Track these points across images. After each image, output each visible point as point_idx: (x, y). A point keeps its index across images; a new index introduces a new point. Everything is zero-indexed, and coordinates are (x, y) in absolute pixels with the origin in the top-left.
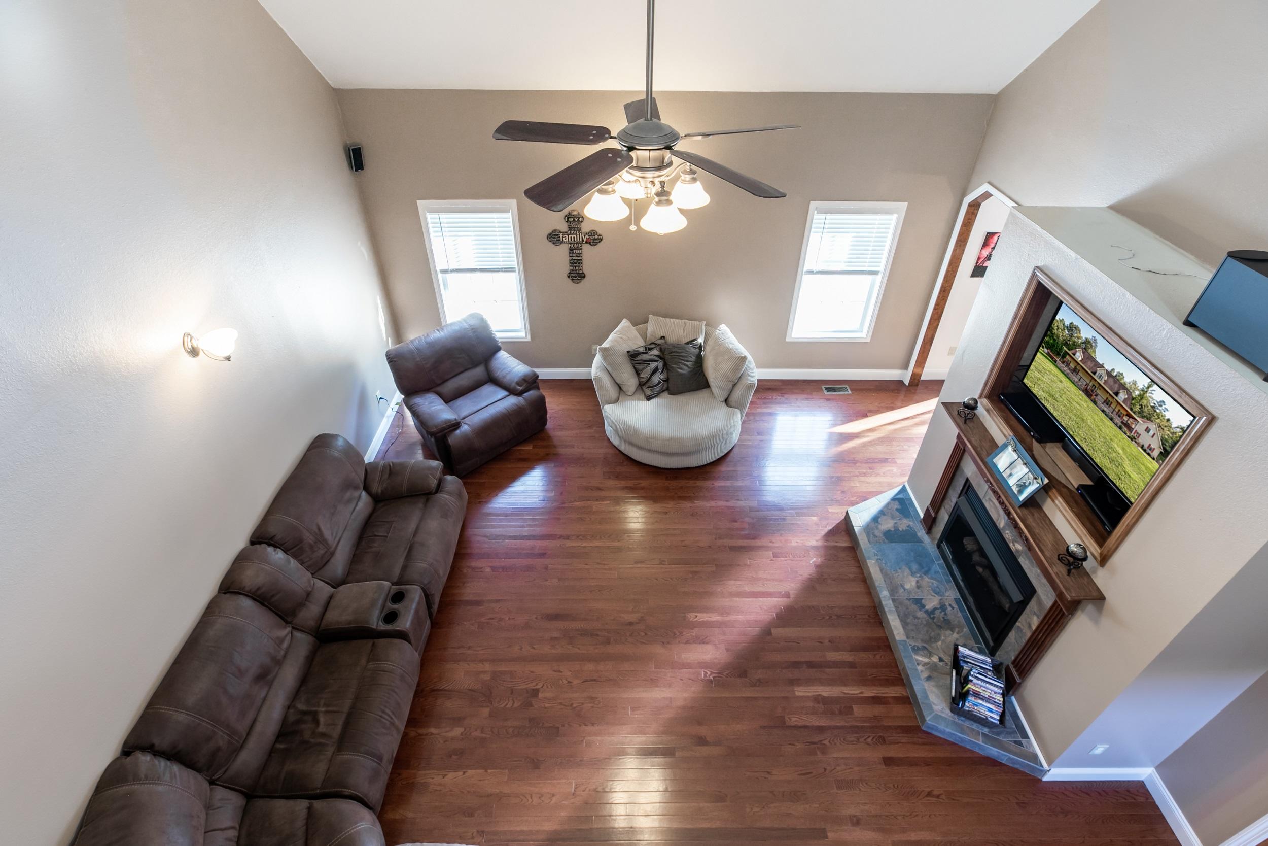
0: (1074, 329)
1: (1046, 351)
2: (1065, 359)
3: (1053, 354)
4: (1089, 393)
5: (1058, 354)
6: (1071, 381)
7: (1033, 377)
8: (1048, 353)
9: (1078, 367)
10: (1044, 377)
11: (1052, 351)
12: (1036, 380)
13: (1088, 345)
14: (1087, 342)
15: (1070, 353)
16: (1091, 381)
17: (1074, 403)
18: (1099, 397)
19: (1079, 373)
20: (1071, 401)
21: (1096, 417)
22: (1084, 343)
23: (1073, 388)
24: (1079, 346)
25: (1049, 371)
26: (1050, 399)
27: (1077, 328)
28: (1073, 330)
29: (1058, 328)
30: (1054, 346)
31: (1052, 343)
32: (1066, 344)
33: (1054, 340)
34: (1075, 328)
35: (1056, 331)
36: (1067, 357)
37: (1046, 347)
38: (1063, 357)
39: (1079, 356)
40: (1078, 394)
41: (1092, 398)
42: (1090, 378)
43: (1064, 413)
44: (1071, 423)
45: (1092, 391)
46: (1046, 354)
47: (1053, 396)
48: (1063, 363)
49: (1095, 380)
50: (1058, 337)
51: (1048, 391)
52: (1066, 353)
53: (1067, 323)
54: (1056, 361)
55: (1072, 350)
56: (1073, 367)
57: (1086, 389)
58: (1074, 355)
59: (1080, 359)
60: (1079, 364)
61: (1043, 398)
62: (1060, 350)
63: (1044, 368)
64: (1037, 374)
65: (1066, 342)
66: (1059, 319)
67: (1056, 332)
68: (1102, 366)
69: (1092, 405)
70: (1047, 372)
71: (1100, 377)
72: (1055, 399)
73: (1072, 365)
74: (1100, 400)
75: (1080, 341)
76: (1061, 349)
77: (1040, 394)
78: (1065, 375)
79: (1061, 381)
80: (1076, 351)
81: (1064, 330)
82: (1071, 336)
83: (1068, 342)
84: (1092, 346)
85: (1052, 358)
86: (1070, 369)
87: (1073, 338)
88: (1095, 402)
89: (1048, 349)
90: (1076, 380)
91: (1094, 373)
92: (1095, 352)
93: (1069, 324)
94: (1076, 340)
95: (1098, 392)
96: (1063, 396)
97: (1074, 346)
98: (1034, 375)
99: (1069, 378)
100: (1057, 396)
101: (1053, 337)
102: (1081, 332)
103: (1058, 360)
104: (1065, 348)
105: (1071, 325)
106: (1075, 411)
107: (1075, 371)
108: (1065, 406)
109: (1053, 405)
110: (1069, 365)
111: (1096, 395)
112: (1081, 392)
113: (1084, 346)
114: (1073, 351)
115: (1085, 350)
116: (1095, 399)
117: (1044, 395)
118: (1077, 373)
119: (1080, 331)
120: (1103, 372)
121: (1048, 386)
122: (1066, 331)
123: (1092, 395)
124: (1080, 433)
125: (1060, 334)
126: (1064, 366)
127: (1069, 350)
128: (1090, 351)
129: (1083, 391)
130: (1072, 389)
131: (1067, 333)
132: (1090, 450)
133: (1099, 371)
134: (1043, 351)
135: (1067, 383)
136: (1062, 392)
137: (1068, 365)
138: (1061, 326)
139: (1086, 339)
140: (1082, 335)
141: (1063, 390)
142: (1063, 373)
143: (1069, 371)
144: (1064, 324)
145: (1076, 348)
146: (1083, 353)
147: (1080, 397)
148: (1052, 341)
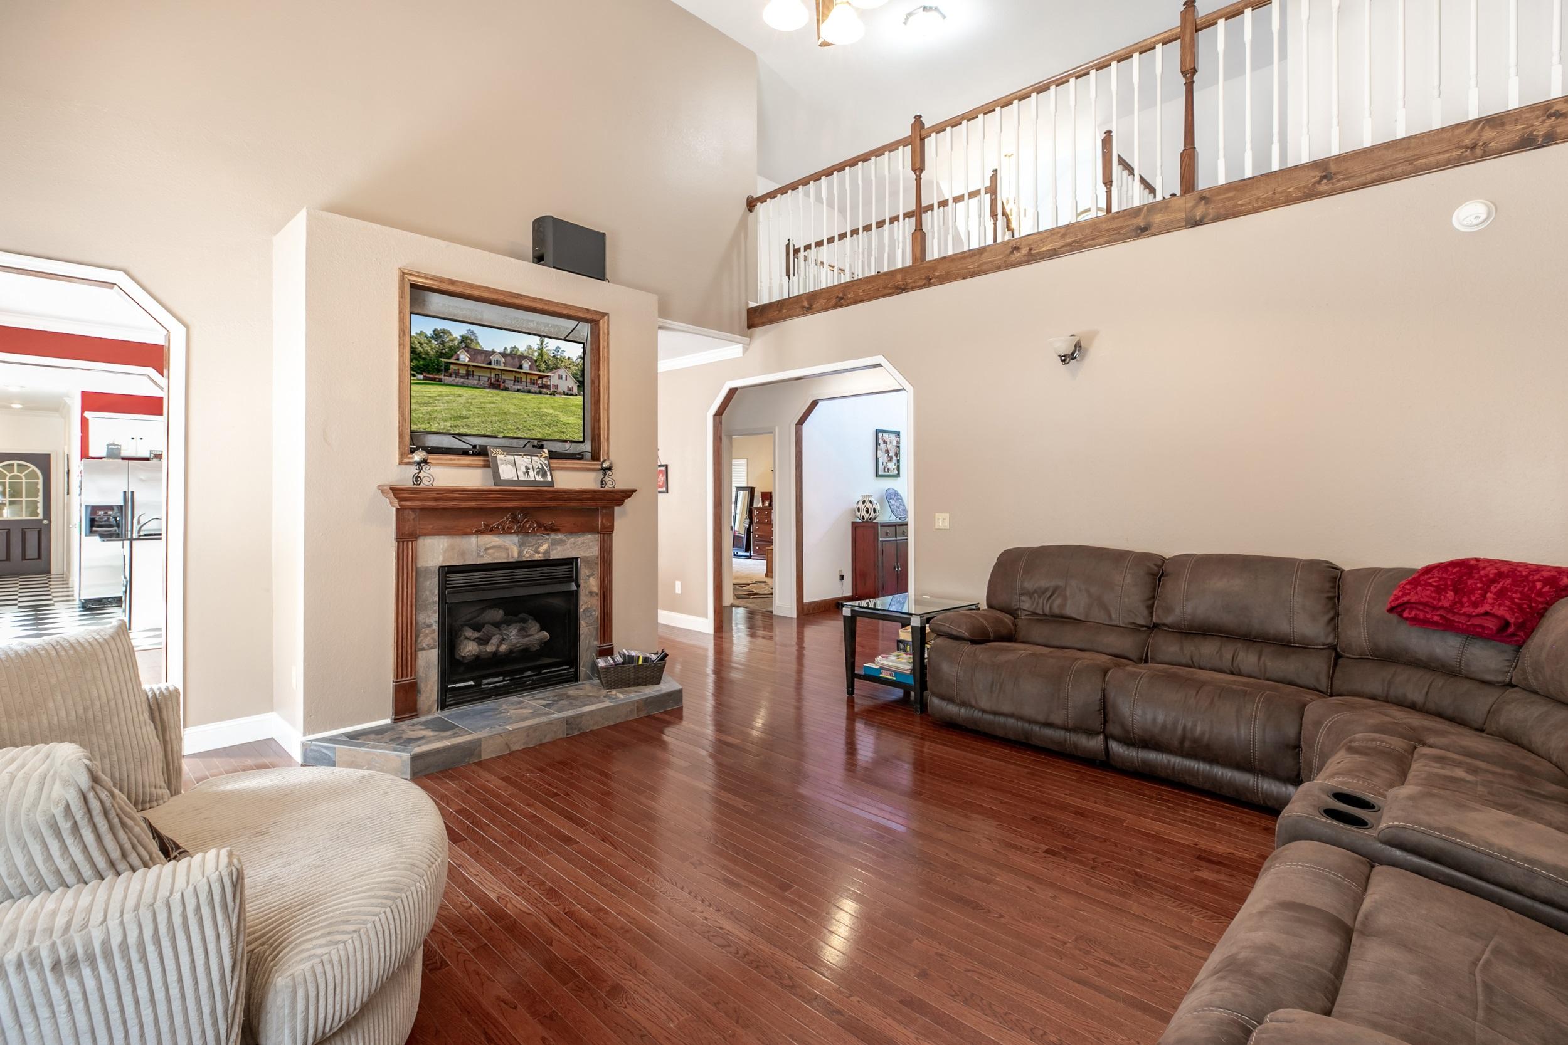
0: (441, 334)
1: (421, 377)
2: (450, 371)
3: (432, 374)
4: (495, 385)
5: (439, 371)
6: (471, 387)
7: (421, 416)
8: (426, 378)
9: (470, 369)
10: (436, 406)
11: (429, 373)
12: (428, 416)
13: (467, 342)
14: (464, 339)
15: (452, 361)
16: (491, 373)
17: (488, 405)
18: (507, 382)
19: (475, 374)
20: (483, 405)
21: (515, 401)
22: (462, 341)
23: (477, 392)
24: (459, 348)
25: (439, 396)
26: (458, 423)
27: (444, 332)
28: (440, 336)
29: (421, 344)
30: (428, 365)
31: (423, 365)
32: (442, 355)
33: (424, 359)
34: (442, 332)
35: (420, 349)
36: (452, 366)
37: (418, 373)
38: (447, 369)
39: (464, 358)
40: (485, 394)
41: (502, 387)
42: (489, 370)
43: (483, 422)
44: (494, 425)
45: (498, 381)
46: (424, 380)
47: (460, 417)
48: (450, 376)
49: (495, 369)
50: (427, 353)
51: (450, 416)
52: (448, 364)
53: (429, 333)
54: (440, 380)
55: (452, 357)
56: (464, 372)
57: (491, 383)
58: (458, 359)
59: (467, 359)
60: (469, 365)
61: (449, 428)
62: (437, 365)
63: (430, 397)
64: (424, 409)
65: (441, 353)
66: (416, 333)
67: (422, 350)
68: (493, 352)
69: (504, 393)
70: (438, 398)
71: (497, 363)
72: (464, 418)
73: (463, 371)
74: (509, 384)
75: (456, 343)
76: (439, 364)
77: (442, 427)
78: (461, 386)
79: (460, 396)
80: (458, 355)
81: (430, 341)
82: (443, 343)
83: (444, 351)
84: (472, 340)
85: (434, 379)
86: (462, 377)
87: (447, 345)
88: (506, 389)
89: (422, 374)
90: (475, 382)
91: (490, 363)
92: (478, 343)
93: (432, 332)
94: (451, 344)
95: (503, 377)
96: (472, 408)
97: (453, 351)
98: (422, 413)
99: (467, 387)
100: (464, 413)
101: (420, 357)
102: (452, 333)
103: (442, 377)
104: (443, 360)
105: (436, 332)
106: (492, 412)
107: (469, 374)
108: (479, 416)
109: (466, 425)
110: (459, 373)
111: (504, 382)
112: (488, 390)
113: (463, 345)
114: (455, 357)
115: (467, 348)
116: (504, 386)
117: (449, 424)
118: (473, 375)
119: (450, 333)
120: (497, 356)
121: (447, 411)
122: (433, 341)
123: (499, 385)
124: (510, 427)
125: (429, 349)
126: (453, 378)
127: (449, 358)
128: (473, 346)
129: (489, 388)
130: (477, 394)
131: (436, 343)
132: (527, 433)
133: (493, 358)
134: (418, 380)
135: (467, 393)
136: (467, 405)
137: (457, 374)
138: (423, 340)
139: (462, 336)
140: (454, 336)
141: (468, 403)
142: (457, 386)
143: (462, 380)
144: (426, 336)
145: (456, 353)
146: (467, 352)
147: (490, 395)
148: (421, 363)
